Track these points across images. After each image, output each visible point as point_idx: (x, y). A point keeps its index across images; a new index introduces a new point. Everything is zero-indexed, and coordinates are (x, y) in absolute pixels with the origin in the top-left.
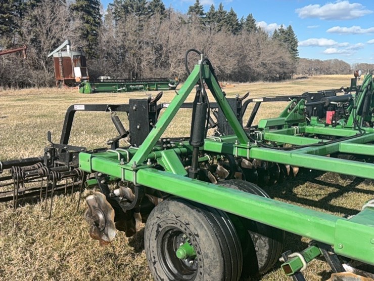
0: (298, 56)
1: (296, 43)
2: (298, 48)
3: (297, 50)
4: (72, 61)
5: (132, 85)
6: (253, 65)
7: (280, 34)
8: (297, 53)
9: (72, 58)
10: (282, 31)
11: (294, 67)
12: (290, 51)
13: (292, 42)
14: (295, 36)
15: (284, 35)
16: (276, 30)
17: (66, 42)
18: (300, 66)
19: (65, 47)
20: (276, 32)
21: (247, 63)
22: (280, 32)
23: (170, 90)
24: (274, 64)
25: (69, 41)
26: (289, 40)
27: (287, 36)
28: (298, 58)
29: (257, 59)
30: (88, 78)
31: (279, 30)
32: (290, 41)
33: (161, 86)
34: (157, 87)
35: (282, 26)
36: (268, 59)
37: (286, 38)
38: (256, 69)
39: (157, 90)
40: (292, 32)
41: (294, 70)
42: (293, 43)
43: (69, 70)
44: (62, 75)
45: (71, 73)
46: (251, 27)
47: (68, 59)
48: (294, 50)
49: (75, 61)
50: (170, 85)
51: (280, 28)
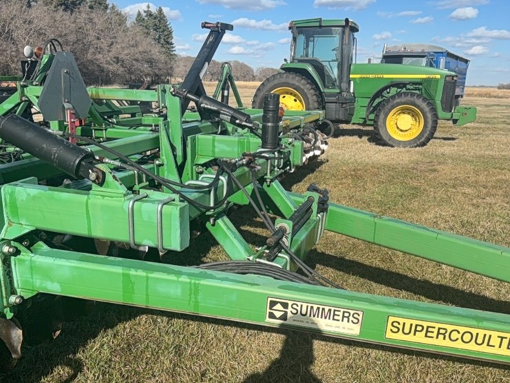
0: (174, 52)
1: (171, 33)
2: (173, 41)
3: (173, 44)
6: (103, 60)
7: (146, 18)
8: (173, 47)
10: (150, 14)
11: (169, 66)
12: (162, 44)
13: (164, 31)
14: (168, 23)
15: (153, 21)
16: (139, 11)
18: (178, 66)
20: (139, 14)
21: (90, 57)
22: (147, 16)
24: (137, 60)
26: (160, 28)
27: (157, 23)
28: (175, 55)
29: (109, 51)
31: (145, 12)
32: (161, 30)
35: (148, 7)
36: (126, 52)
37: (156, 25)
38: (108, 66)
40: (164, 17)
41: (170, 71)
42: (166, 33)
46: (100, 3)
48: (168, 43)
51: (146, 9)
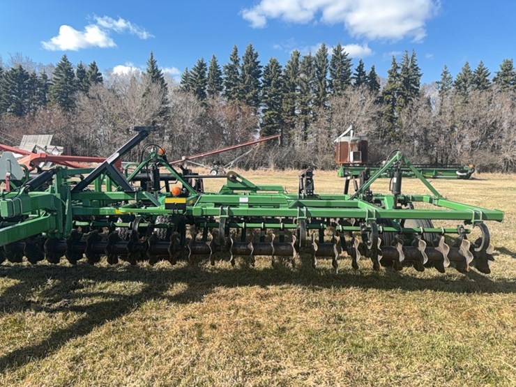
4: (349, 146)
5: (405, 171)
9: (349, 143)
17: (351, 127)
19: (349, 132)
23: (458, 178)
25: (353, 127)
30: (360, 162)
33: (444, 173)
34: (436, 174)
39: (434, 178)
43: (345, 155)
44: (339, 159)
45: (347, 157)
47: (346, 143)
49: (352, 145)
50: (457, 173)
